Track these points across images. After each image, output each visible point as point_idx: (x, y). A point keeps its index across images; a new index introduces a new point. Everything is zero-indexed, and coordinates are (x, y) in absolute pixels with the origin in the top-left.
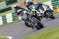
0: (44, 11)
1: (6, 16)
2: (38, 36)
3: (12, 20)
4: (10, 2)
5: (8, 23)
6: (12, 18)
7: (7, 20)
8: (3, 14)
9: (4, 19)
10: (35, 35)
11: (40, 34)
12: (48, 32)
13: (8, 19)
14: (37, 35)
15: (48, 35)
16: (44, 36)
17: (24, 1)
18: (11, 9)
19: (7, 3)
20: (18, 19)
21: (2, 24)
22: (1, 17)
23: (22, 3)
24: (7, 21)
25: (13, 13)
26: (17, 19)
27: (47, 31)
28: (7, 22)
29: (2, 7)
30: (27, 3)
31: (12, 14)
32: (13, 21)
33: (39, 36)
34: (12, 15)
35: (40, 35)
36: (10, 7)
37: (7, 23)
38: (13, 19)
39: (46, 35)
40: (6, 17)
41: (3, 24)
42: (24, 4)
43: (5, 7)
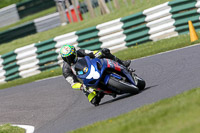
2: (120, 124)
11: (129, 117)
16: (140, 123)
18: (34, 31)
20: (58, 65)
23: (72, 11)
25: (40, 43)
33: (124, 125)
34: (36, 50)
35: (127, 121)
37: (19, 77)
38: (40, 65)
39: (146, 120)
41: (7, 81)
42: (77, 13)
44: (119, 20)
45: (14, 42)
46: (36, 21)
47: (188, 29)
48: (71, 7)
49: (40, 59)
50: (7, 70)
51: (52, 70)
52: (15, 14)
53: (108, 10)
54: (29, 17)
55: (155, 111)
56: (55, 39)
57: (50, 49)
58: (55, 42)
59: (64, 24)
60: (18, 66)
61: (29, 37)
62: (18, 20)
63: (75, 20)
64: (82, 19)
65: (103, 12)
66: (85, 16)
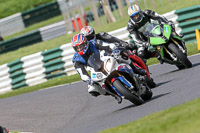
0: (105, 73)
1: (22, 63)
2: (131, 130)
3: (45, 76)
4: (37, 13)
5: (31, 85)
6: (44, 70)
7: (26, 77)
8: (12, 56)
9: (17, 73)
10: (123, 126)
11: (138, 124)
12: (165, 118)
13: (30, 72)
14: (129, 127)
16: (151, 130)
17: (83, 13)
18: (40, 40)
19: (28, 17)
20: (65, 74)
21: (9, 89)
23: (78, 19)
24: (25, 80)
25: (46, 51)
26: (62, 72)
27: (163, 115)
28: (27, 82)
29: (11, 33)
30: (132, 17)
31: (44, 55)
32: (46, 80)
33: (135, 131)
34: (42, 58)
35: (138, 128)
36: (38, 33)
37: (26, 85)
38: (47, 73)
39: (157, 127)
40: (24, 66)
41: (13, 89)
42: (83, 21)
43: (19, 30)
45: (20, 50)
46: (41, 29)
47: (195, 38)
48: (77, 16)
49: (46, 67)
50: (13, 78)
51: (59, 79)
52: (20, 23)
53: (114, 19)
54: (35, 25)
56: (61, 47)
57: (57, 58)
58: (61, 51)
59: (70, 33)
60: (24, 74)
61: (35, 45)
62: (23, 29)
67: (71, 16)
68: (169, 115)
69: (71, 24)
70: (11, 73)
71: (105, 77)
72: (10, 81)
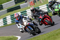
2: (47, 36)
9: (13, 18)
10: (45, 34)
11: (49, 34)
15: (57, 35)
16: (53, 35)
18: (20, 8)
22: (10, 16)
23: (31, 2)
25: (22, 11)
33: (48, 36)
41: (12, 23)
44: (46, 5)
45: (14, 11)
46: (20, 5)
48: (31, 1)
50: (12, 20)
52: (14, 3)
53: (42, 2)
54: (18, 4)
55: (57, 32)
57: (25, 14)
58: (26, 11)
59: (29, 6)
62: (15, 5)
63: (32, 5)
64: (34, 4)
65: (41, 2)
66: (35, 3)
67: (29, 1)
68: (59, 31)
69: (29, 3)
70: (11, 18)
71: (24, 27)
72: (11, 20)
